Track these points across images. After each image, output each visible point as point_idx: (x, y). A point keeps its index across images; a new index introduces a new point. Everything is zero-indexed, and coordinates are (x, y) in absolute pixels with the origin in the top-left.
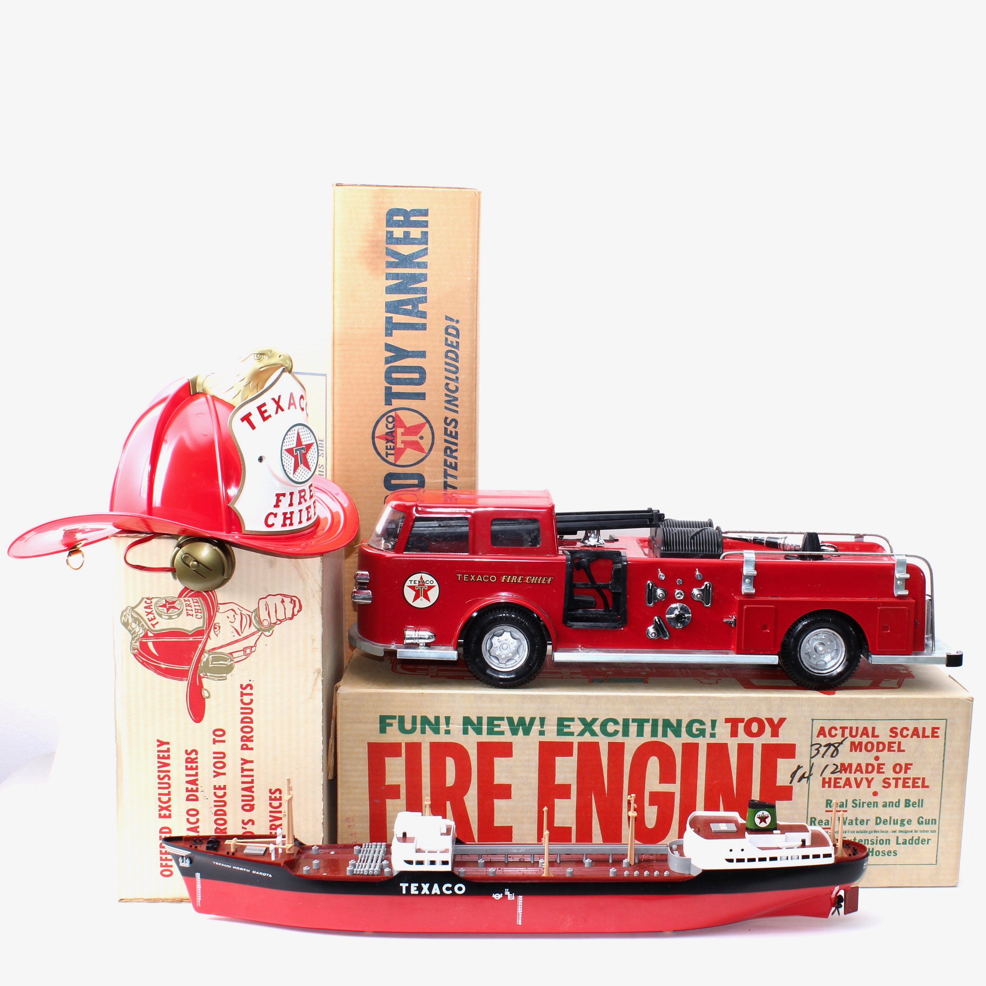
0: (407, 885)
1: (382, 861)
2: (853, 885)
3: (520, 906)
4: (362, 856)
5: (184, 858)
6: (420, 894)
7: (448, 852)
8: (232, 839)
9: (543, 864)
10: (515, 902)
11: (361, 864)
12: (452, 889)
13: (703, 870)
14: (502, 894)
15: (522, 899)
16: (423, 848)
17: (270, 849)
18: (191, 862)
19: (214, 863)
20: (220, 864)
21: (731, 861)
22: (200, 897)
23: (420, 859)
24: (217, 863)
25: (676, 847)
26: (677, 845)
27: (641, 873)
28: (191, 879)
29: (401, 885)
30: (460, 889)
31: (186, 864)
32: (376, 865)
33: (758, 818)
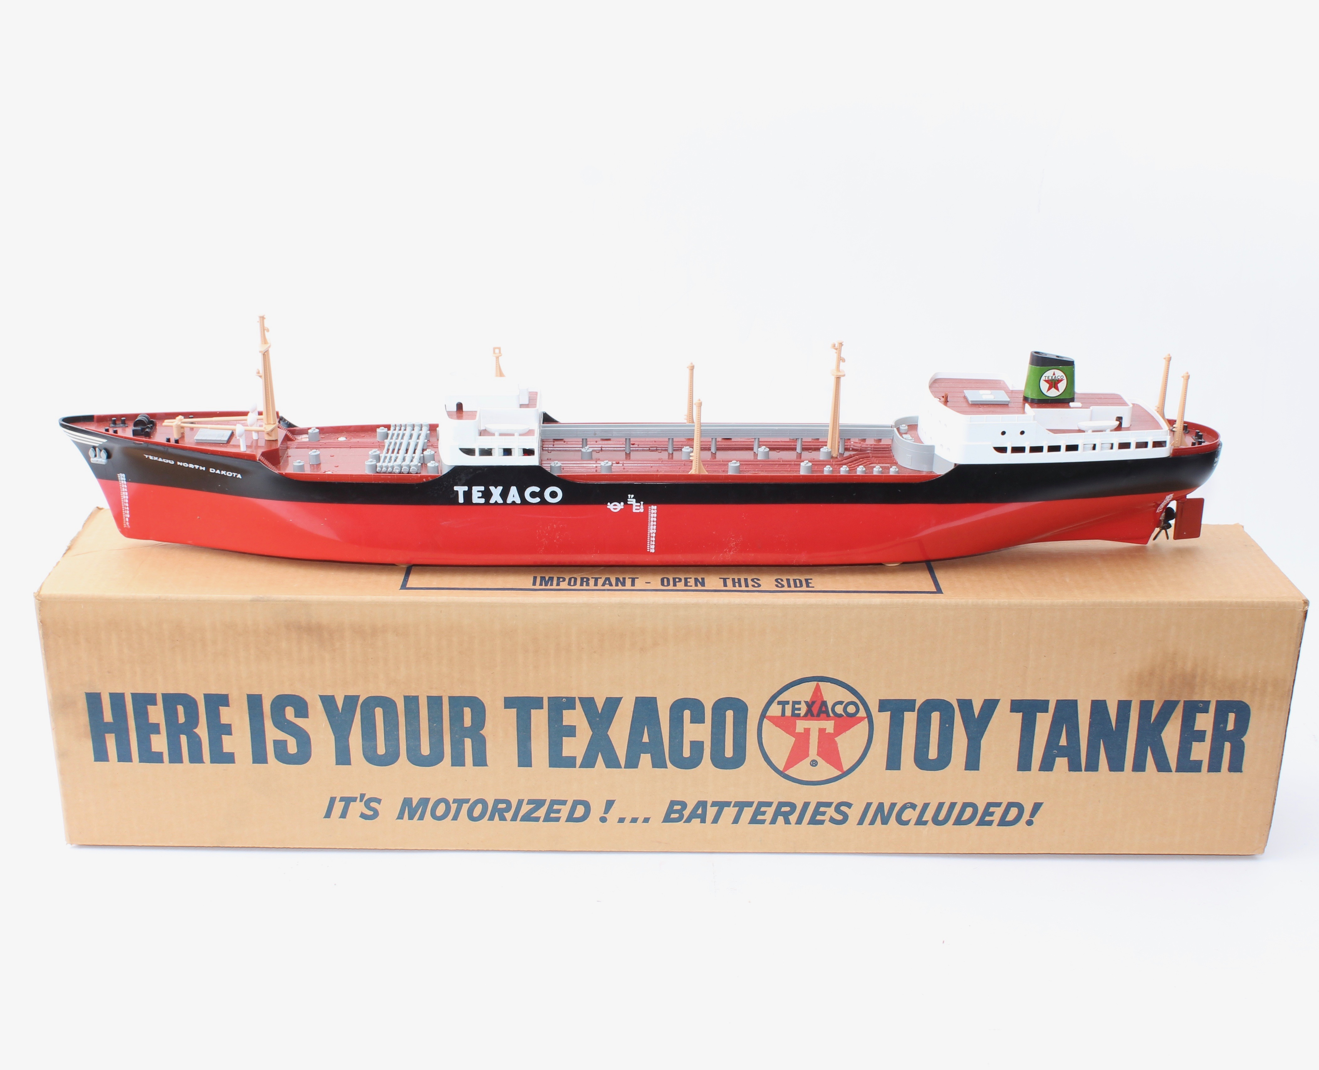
0: (466, 488)
1: (423, 450)
2: (1192, 495)
3: (652, 523)
4: (391, 443)
5: (97, 449)
6: (487, 503)
7: (533, 435)
8: (174, 418)
9: (691, 454)
10: (646, 514)
11: (388, 455)
12: (541, 495)
13: (955, 464)
14: (622, 503)
15: (655, 511)
16: (490, 427)
17: (237, 433)
18: (109, 456)
19: (147, 456)
20: (156, 458)
21: (1002, 450)
22: (128, 512)
23: (486, 447)
24: (151, 458)
25: (907, 428)
26: (908, 426)
27: (852, 469)
28: (111, 482)
29: (456, 488)
30: (553, 495)
31: (102, 459)
32: (413, 458)
33: (1045, 381)
